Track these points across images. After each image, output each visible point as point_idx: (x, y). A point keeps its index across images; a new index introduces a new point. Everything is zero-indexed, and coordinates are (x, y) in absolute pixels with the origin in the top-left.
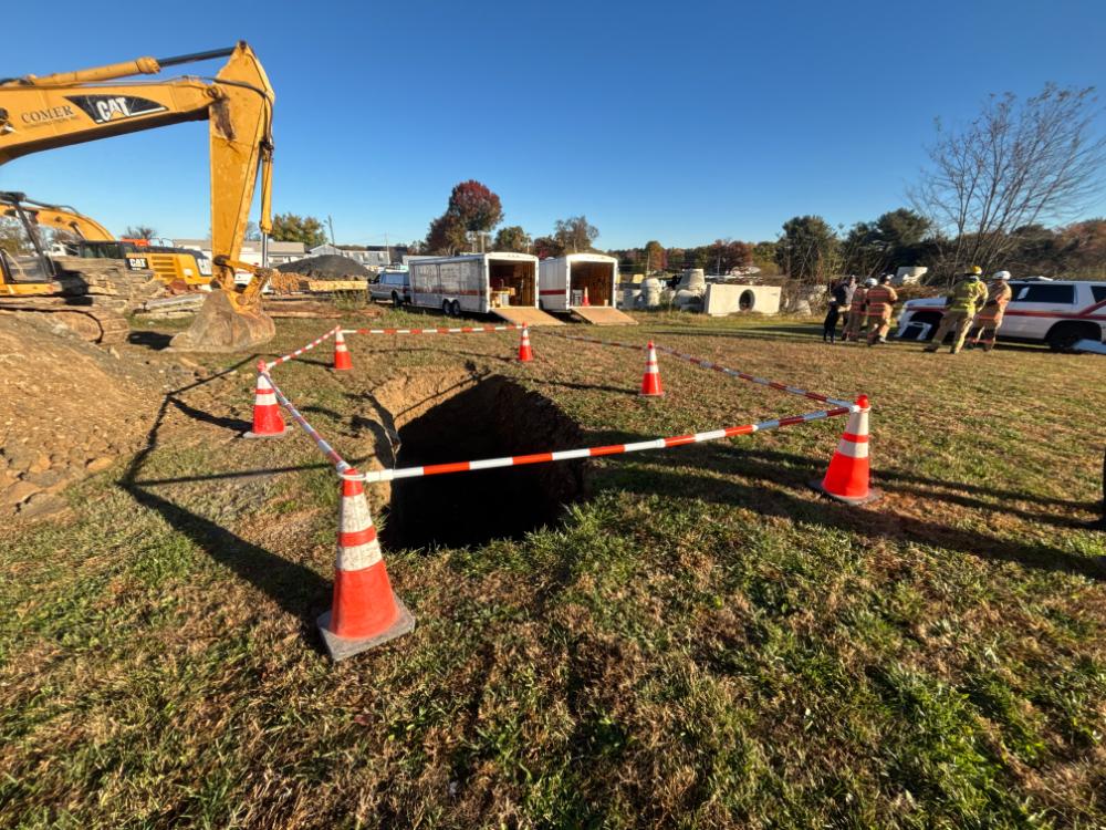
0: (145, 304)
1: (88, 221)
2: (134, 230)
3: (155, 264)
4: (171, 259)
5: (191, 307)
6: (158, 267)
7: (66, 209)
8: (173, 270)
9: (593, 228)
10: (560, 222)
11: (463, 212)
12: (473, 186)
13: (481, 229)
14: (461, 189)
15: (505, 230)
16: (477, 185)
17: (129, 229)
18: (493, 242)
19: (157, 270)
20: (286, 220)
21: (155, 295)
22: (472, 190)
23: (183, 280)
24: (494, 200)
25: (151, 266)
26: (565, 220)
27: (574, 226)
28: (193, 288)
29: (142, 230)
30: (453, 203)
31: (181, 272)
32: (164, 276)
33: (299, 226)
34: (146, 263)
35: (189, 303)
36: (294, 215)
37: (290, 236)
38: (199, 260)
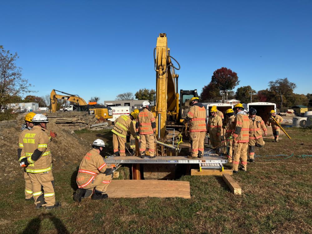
0: (91, 126)
1: (81, 99)
2: (93, 98)
3: (96, 112)
4: (101, 110)
5: (103, 126)
6: (97, 113)
7: (76, 96)
8: (101, 114)
9: (292, 84)
10: (271, 82)
11: (218, 82)
12: (223, 70)
13: (228, 89)
14: (218, 72)
15: (241, 88)
16: (226, 69)
17: (92, 98)
18: (235, 94)
19: (97, 114)
20: (143, 91)
21: (94, 123)
22: (223, 72)
23: (103, 117)
24: (234, 75)
25: (95, 113)
26: (274, 81)
27: (280, 83)
28: (105, 120)
29: (95, 98)
30: (214, 78)
31: (103, 114)
32: (98, 116)
33: (148, 93)
34: (94, 112)
35: (103, 125)
36: (146, 89)
37: (144, 97)
38: (109, 110)
